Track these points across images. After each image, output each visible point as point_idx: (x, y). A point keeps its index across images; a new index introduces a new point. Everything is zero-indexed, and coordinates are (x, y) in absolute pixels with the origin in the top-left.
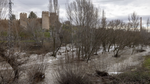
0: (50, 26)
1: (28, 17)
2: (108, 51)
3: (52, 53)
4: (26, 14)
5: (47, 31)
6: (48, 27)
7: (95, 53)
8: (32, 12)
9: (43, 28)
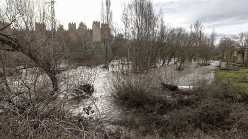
0: (102, 39)
1: (77, 28)
2: (168, 64)
3: (104, 65)
4: (75, 24)
5: (98, 43)
6: (99, 40)
7: (153, 66)
8: (82, 22)
9: (94, 40)
